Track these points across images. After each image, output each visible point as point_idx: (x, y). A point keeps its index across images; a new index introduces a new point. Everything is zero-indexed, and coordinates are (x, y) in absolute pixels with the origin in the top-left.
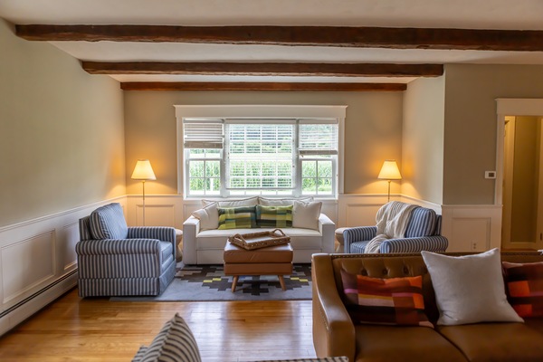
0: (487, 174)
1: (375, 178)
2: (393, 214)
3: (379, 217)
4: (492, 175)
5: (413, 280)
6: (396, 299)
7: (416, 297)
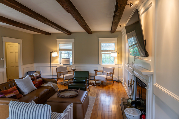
4: (3, 59)
5: (15, 87)
6: (14, 93)
7: (18, 91)
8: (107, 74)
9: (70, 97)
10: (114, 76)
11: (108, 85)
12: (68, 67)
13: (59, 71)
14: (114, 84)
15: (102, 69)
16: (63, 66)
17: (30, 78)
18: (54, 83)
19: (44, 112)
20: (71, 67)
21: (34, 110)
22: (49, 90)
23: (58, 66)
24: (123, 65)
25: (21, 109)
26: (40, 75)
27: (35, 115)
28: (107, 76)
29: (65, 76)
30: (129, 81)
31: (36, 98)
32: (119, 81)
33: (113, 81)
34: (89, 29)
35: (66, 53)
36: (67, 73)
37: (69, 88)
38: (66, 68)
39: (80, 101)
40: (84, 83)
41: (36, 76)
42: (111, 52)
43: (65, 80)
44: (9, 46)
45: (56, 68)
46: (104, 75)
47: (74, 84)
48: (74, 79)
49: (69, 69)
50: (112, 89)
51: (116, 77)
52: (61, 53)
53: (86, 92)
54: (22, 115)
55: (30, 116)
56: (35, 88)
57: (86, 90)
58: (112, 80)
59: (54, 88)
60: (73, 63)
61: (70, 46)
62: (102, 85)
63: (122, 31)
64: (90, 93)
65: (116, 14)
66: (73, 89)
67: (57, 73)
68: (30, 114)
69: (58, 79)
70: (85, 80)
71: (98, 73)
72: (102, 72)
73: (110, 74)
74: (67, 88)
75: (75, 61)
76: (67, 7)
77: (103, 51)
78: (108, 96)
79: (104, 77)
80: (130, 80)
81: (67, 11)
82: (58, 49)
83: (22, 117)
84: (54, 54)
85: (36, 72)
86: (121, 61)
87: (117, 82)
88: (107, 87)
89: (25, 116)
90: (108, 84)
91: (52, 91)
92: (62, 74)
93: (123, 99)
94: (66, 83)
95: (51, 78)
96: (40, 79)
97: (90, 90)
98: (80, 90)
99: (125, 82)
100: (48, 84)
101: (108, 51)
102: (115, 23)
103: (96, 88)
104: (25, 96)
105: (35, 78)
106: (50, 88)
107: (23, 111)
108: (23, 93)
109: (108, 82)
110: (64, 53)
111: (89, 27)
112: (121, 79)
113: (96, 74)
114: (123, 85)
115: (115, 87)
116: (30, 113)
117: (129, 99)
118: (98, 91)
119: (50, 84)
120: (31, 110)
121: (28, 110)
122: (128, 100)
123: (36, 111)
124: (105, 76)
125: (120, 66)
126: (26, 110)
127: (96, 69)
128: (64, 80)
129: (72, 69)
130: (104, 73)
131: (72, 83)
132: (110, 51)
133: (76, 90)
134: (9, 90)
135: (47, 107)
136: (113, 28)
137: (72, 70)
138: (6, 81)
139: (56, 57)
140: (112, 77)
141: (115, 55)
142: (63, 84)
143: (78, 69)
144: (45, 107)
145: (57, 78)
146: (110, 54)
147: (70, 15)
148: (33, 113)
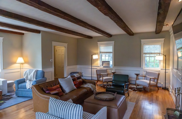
0: (51, 60)
1: (15, 63)
2: (30, 73)
3: (25, 75)
4: (52, 60)
5: (58, 85)
6: (58, 91)
7: (60, 89)
8: (151, 79)
9: (106, 100)
10: (159, 81)
11: (151, 92)
12: (108, 69)
13: (99, 74)
14: (159, 91)
15: (144, 73)
16: (103, 68)
17: (71, 79)
18: (92, 85)
19: (76, 112)
20: (111, 69)
21: (67, 108)
22: (88, 91)
23: (98, 68)
24: (171, 70)
25: (57, 106)
26: (80, 76)
27: (68, 113)
28: (150, 82)
29: (104, 78)
30: (177, 90)
31: (75, 97)
32: (165, 88)
33: (158, 88)
34: (130, 31)
35: (106, 55)
36: (107, 75)
37: (107, 91)
38: (106, 71)
39: (117, 105)
40: (123, 87)
41: (77, 76)
42: (155, 55)
43: (105, 82)
44: (57, 49)
45: (96, 70)
46: (147, 80)
47: (112, 87)
48: (113, 82)
49: (109, 72)
50: (155, 97)
51: (162, 83)
52: (102, 56)
53: (124, 96)
54: (58, 112)
55: (64, 113)
56: (75, 87)
57: (124, 95)
58: (156, 86)
59: (92, 89)
60: (114, 66)
61: (110, 49)
62: (144, 90)
63: (170, 31)
64: (129, 98)
65: (160, 12)
66: (110, 93)
67: (97, 75)
68: (64, 112)
69: (98, 81)
70: (124, 84)
71: (139, 77)
72: (145, 77)
73: (154, 79)
74: (105, 91)
75: (116, 64)
76: (105, 11)
77: (146, 54)
78: (150, 104)
79: (146, 82)
80: (178, 88)
81: (105, 14)
82: (99, 51)
83: (58, 113)
84: (95, 57)
85: (78, 73)
86: (169, 65)
87: (163, 88)
88: (149, 94)
89: (60, 112)
90: (151, 90)
91: (90, 92)
92: (102, 76)
93: (168, 109)
94: (105, 86)
95: (92, 80)
96: (80, 80)
97: (130, 95)
98: (117, 94)
99: (173, 90)
100: (87, 85)
101: (152, 53)
102: (160, 22)
103: (137, 93)
104: (66, 94)
105: (76, 79)
106: (88, 89)
107: (59, 108)
108: (65, 91)
109: (152, 88)
110: (105, 55)
111: (129, 28)
112: (168, 85)
113: (137, 79)
114: (170, 93)
115: (160, 95)
116: (64, 110)
117: (176, 111)
118: (138, 97)
119: (89, 86)
120: (65, 108)
121: (63, 107)
122: (174, 112)
123: (69, 110)
124: (148, 82)
125: (167, 71)
126: (61, 107)
127: (137, 73)
128: (103, 82)
129: (112, 71)
130: (147, 78)
131: (111, 85)
132: (154, 53)
133: (113, 93)
134: (53, 87)
135: (79, 107)
136: (158, 28)
137: (112, 73)
138: (53, 79)
139: (97, 60)
140: (157, 83)
141: (161, 58)
142: (102, 86)
143: (118, 72)
144: (77, 107)
145: (97, 79)
146: (154, 57)
147: (108, 17)
148: (66, 111)
